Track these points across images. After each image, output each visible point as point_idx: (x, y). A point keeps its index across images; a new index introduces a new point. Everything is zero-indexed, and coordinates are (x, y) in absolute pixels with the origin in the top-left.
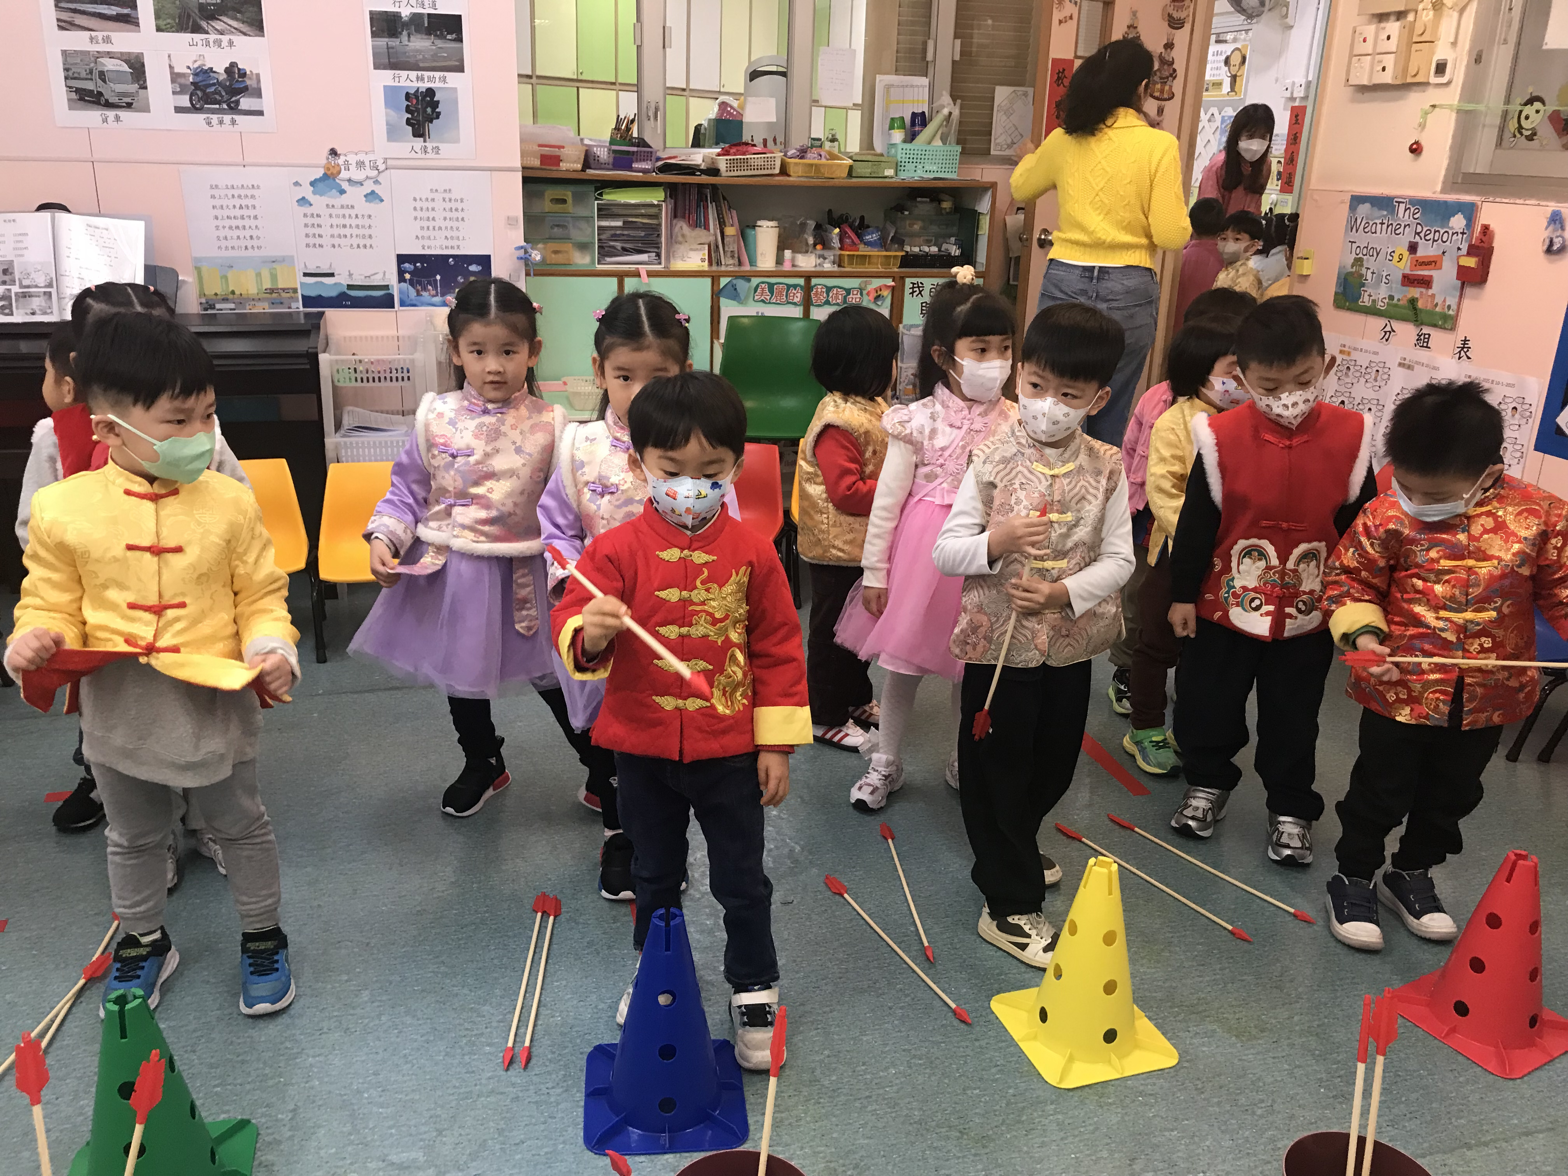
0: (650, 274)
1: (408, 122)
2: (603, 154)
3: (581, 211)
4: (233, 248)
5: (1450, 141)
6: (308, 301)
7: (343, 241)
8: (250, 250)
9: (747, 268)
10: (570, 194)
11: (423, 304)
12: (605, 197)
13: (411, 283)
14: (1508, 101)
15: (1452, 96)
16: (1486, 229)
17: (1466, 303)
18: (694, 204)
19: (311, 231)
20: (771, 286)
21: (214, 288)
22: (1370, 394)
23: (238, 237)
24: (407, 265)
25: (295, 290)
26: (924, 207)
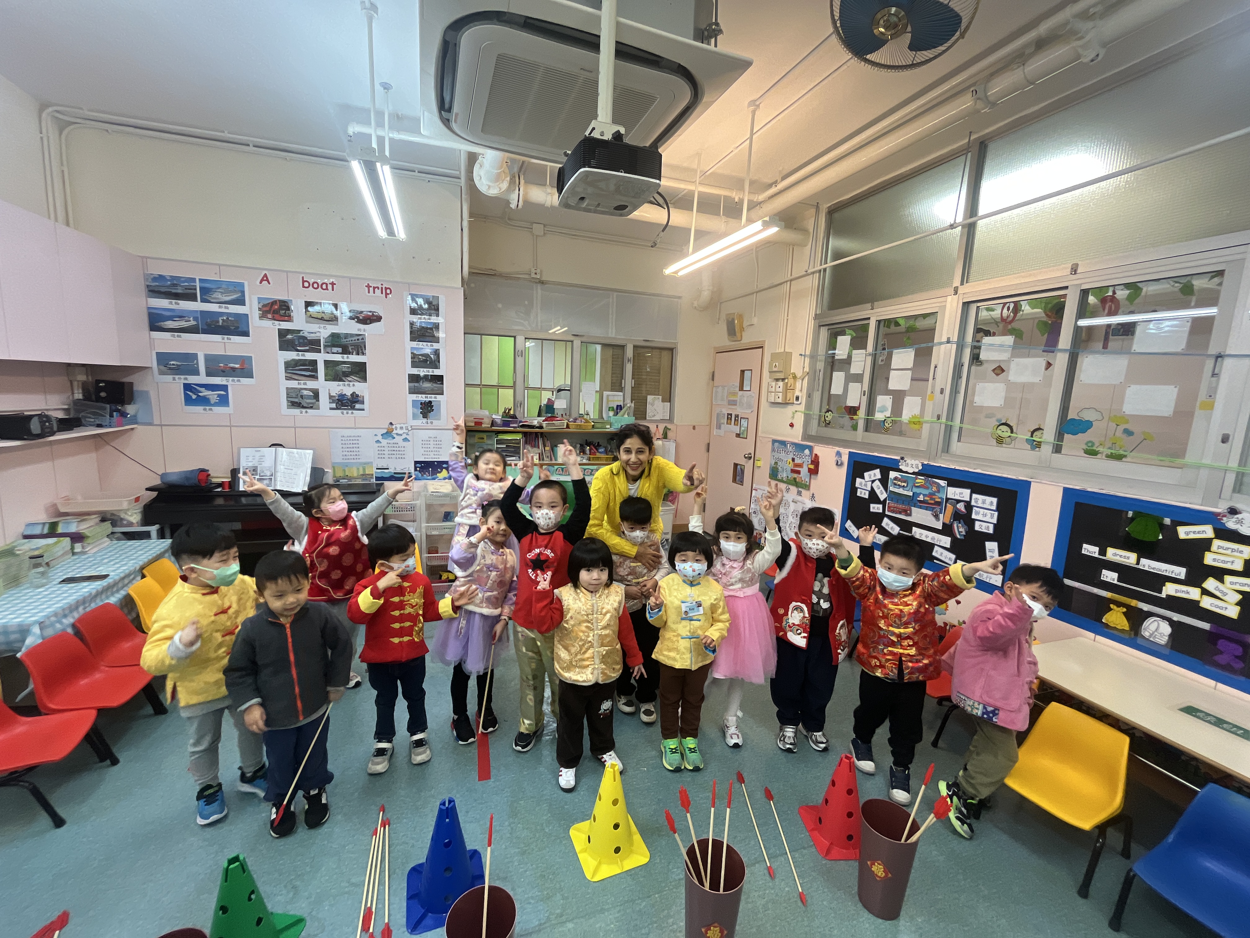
1: (421, 413)
2: (499, 421)
3: (489, 442)
4: (348, 459)
5: (802, 423)
6: (378, 479)
7: (393, 456)
8: (356, 460)
9: (554, 462)
10: (485, 436)
11: (424, 479)
12: (499, 437)
13: (419, 471)
14: (820, 412)
15: (802, 408)
16: (816, 455)
17: (812, 481)
18: (533, 439)
19: (380, 452)
20: (562, 469)
21: (339, 474)
23: (351, 455)
24: (418, 465)
25: (372, 475)
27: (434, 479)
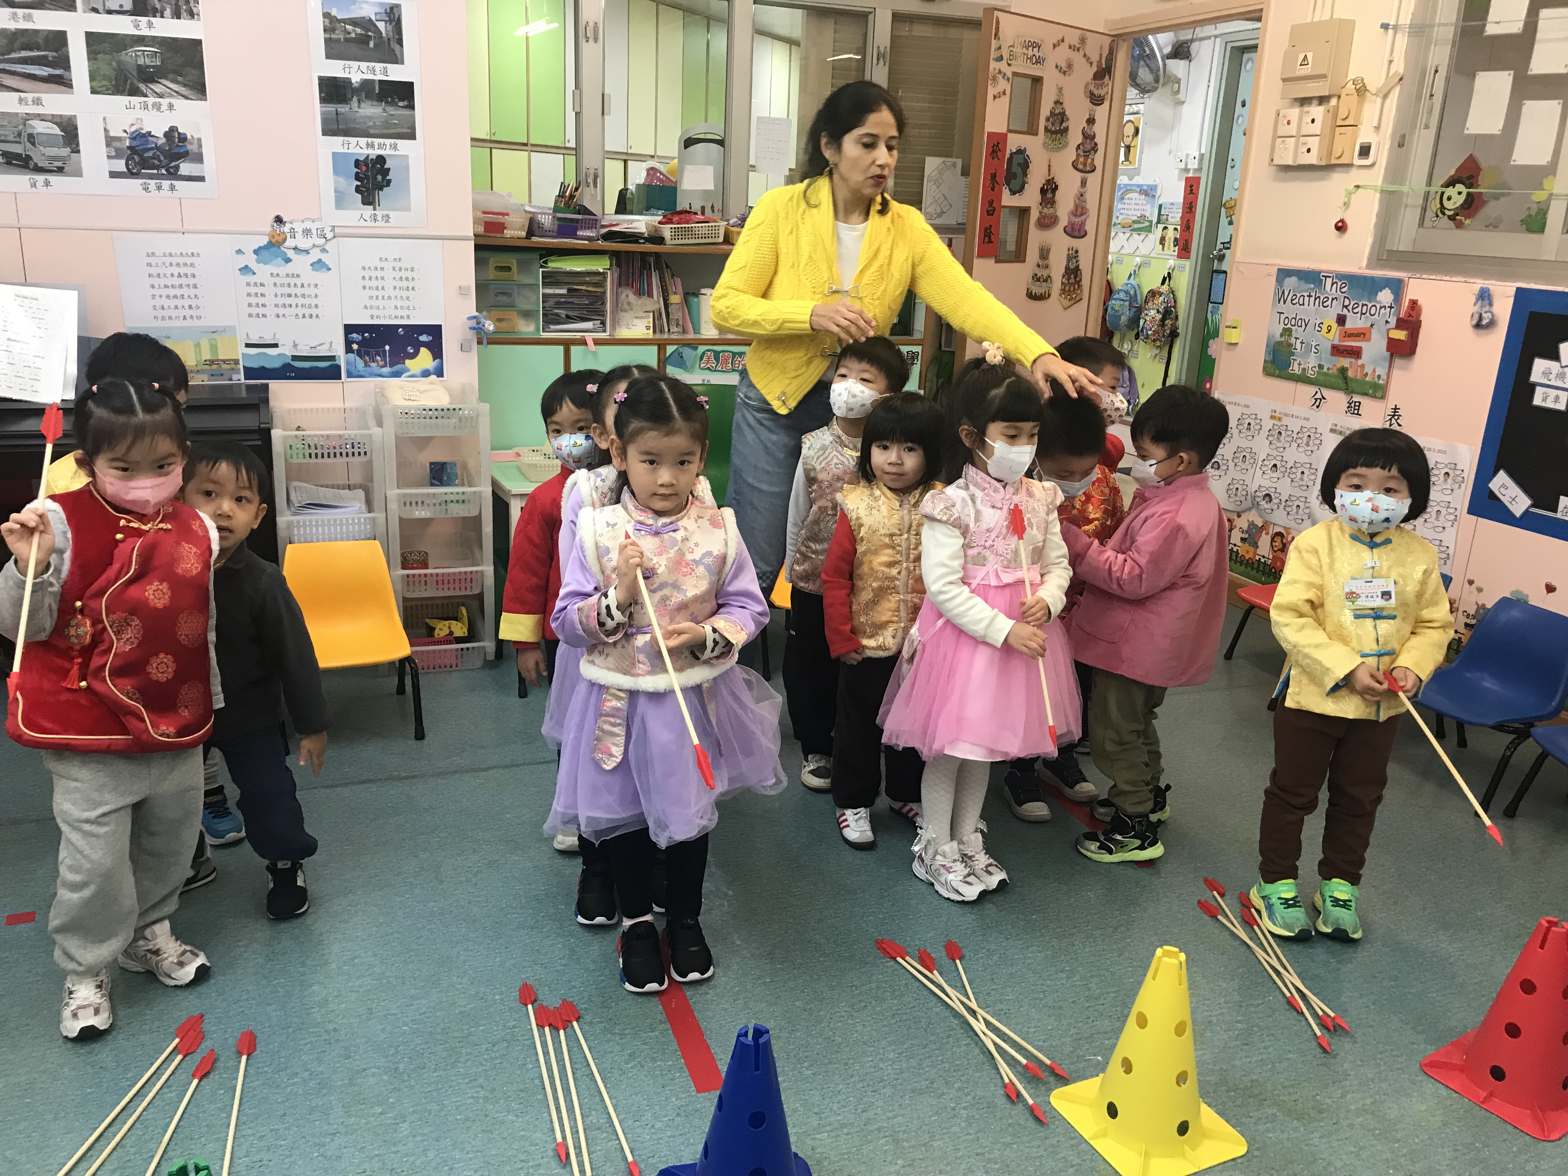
0: (597, 342)
1: (358, 190)
2: (546, 220)
3: (526, 279)
4: (170, 318)
5: (1374, 220)
6: (250, 373)
7: (287, 311)
8: (189, 320)
9: (691, 336)
10: (515, 262)
11: (371, 375)
12: (550, 265)
13: (359, 354)
14: (1429, 184)
15: (1376, 177)
16: (1414, 304)
17: (1396, 373)
18: (638, 272)
19: (254, 300)
20: (717, 354)
22: (1302, 458)
23: (176, 307)
24: (354, 335)
25: (236, 362)
27: (397, 374)
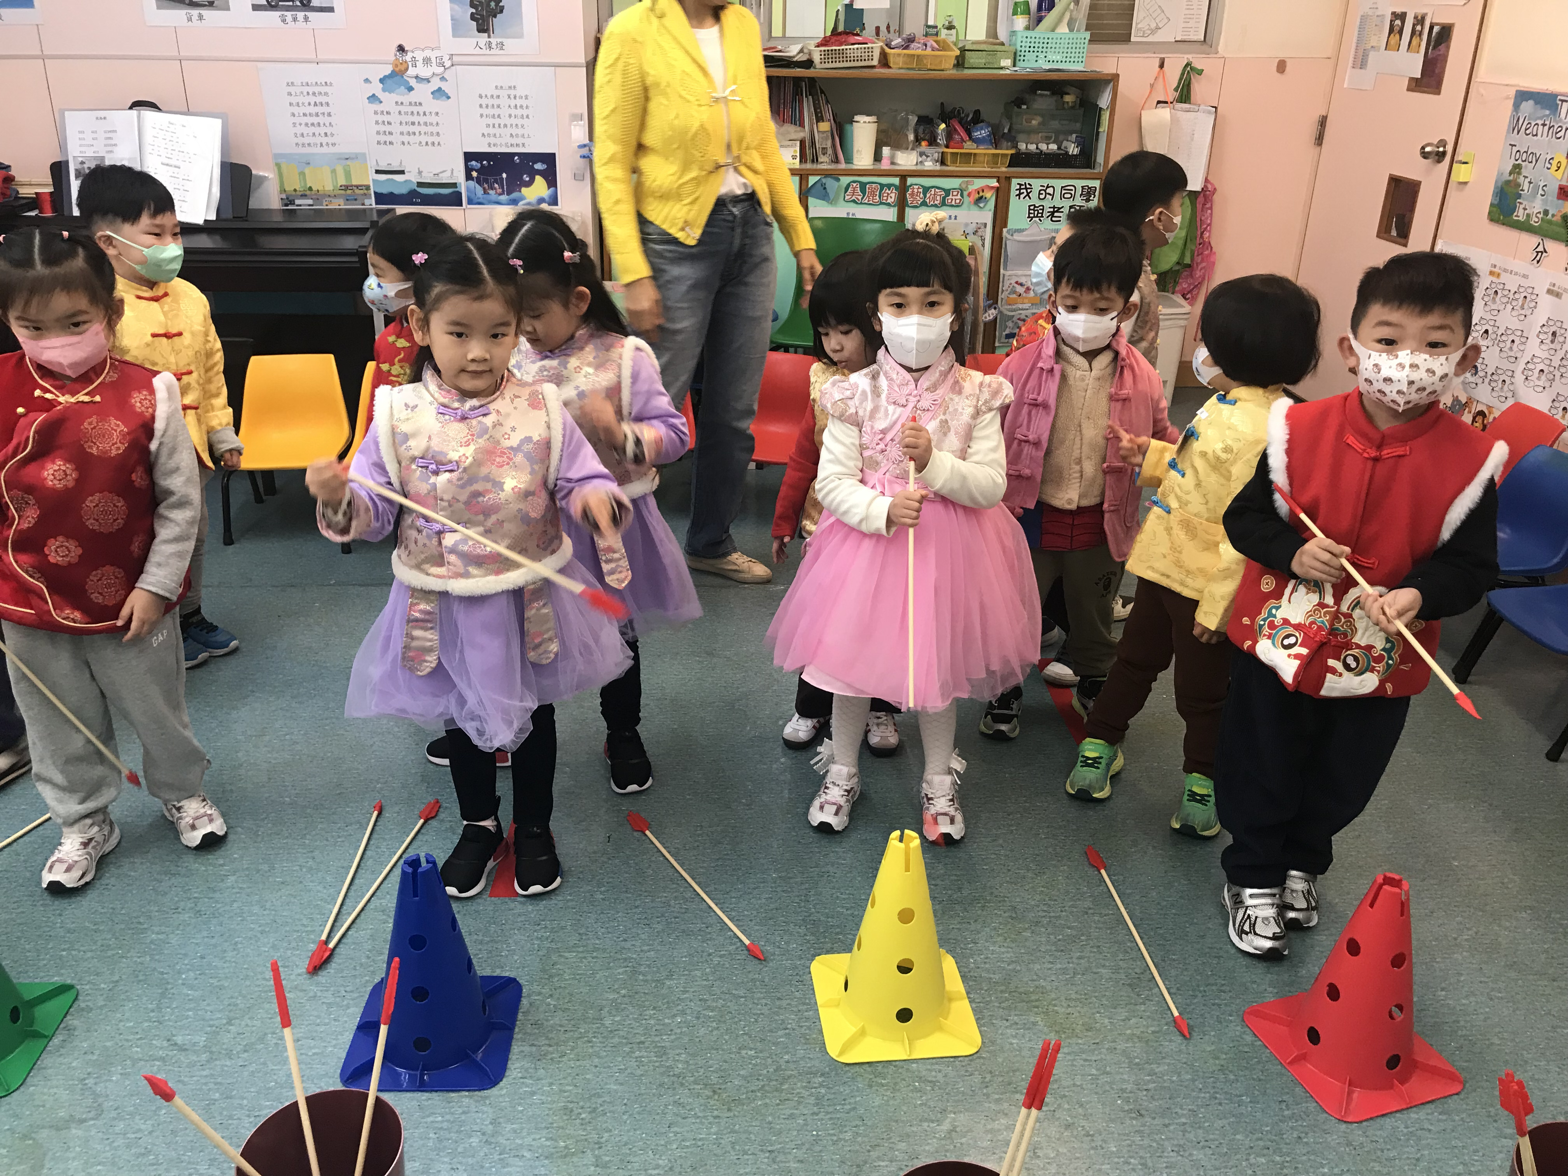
1: (473, 17)
4: (309, 145)
6: (380, 198)
7: (412, 139)
8: (325, 147)
11: (491, 202)
13: (478, 181)
18: (789, 98)
19: (382, 128)
20: (863, 186)
21: (293, 184)
22: (1514, 324)
23: (314, 134)
24: (474, 163)
25: (368, 188)
26: (1043, 102)
27: (514, 202)
